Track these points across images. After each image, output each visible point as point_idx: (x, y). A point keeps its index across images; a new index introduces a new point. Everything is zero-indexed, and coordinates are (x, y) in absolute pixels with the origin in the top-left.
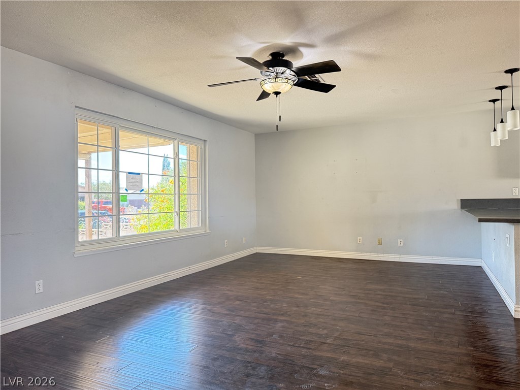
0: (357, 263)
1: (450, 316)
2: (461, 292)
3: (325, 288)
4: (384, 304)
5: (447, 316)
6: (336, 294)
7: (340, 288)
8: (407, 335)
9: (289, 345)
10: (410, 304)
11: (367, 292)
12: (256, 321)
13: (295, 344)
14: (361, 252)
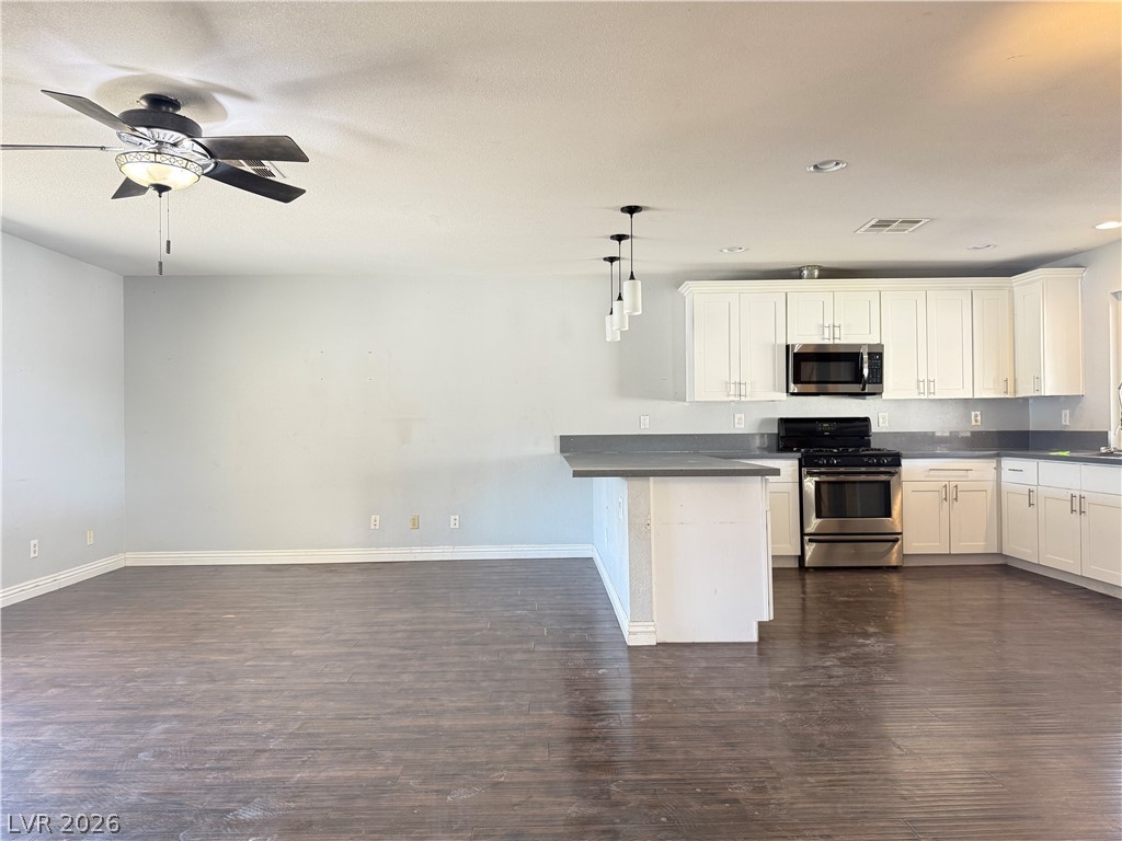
0: (365, 569)
1: (525, 656)
2: (552, 609)
3: (285, 633)
4: (406, 649)
5: (519, 656)
6: (308, 642)
7: (319, 629)
8: (441, 705)
9: (177, 769)
10: (456, 644)
11: (375, 628)
12: (99, 729)
13: (191, 764)
14: (378, 546)
